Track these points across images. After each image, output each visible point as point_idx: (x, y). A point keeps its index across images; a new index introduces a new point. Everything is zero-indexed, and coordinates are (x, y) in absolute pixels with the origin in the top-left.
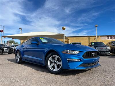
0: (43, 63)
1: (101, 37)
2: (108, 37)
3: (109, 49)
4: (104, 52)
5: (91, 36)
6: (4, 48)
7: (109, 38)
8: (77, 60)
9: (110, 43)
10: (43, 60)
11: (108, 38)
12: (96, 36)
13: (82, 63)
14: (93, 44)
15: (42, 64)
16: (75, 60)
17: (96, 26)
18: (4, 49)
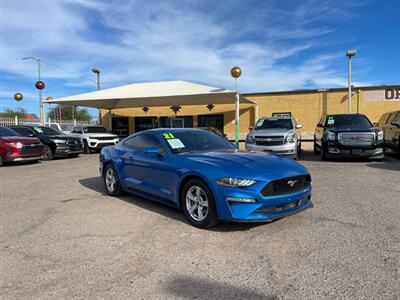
0: (176, 200)
1: (365, 92)
2: (390, 93)
3: (380, 138)
4: (364, 148)
5: (331, 90)
6: (56, 141)
7: (393, 95)
8: (248, 201)
9: (390, 114)
10: (176, 193)
11: (390, 96)
12: (346, 90)
13: (259, 206)
14: (331, 122)
15: (173, 203)
16: (244, 200)
17: (350, 56)
18: (54, 144)
